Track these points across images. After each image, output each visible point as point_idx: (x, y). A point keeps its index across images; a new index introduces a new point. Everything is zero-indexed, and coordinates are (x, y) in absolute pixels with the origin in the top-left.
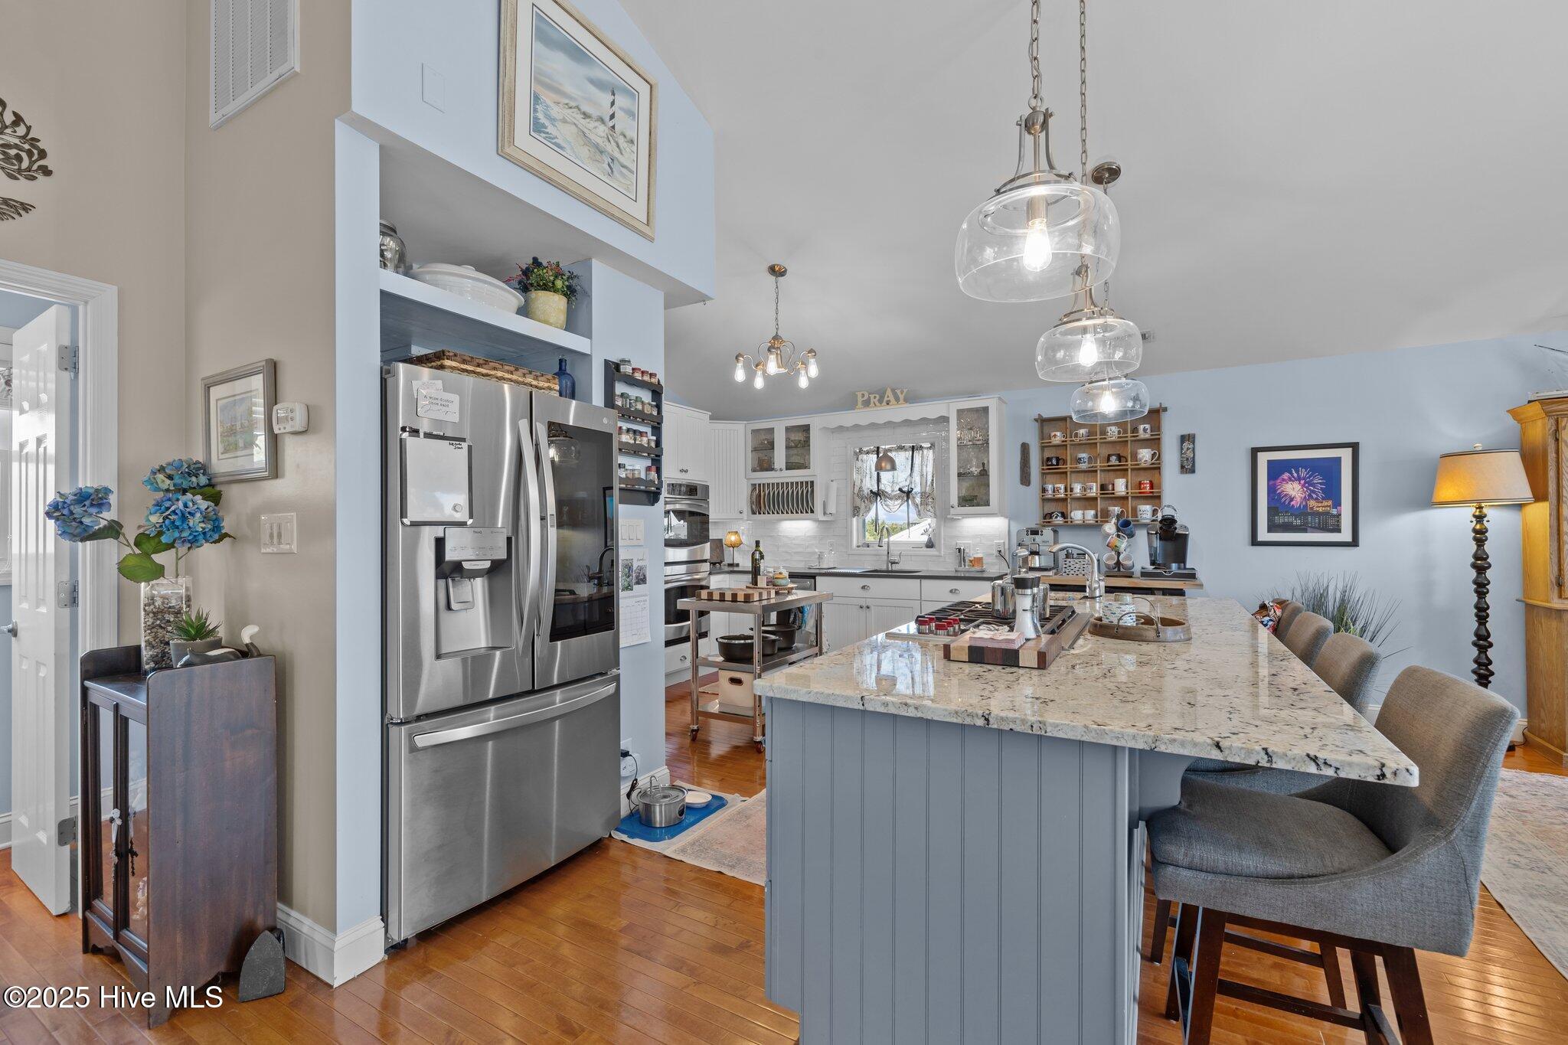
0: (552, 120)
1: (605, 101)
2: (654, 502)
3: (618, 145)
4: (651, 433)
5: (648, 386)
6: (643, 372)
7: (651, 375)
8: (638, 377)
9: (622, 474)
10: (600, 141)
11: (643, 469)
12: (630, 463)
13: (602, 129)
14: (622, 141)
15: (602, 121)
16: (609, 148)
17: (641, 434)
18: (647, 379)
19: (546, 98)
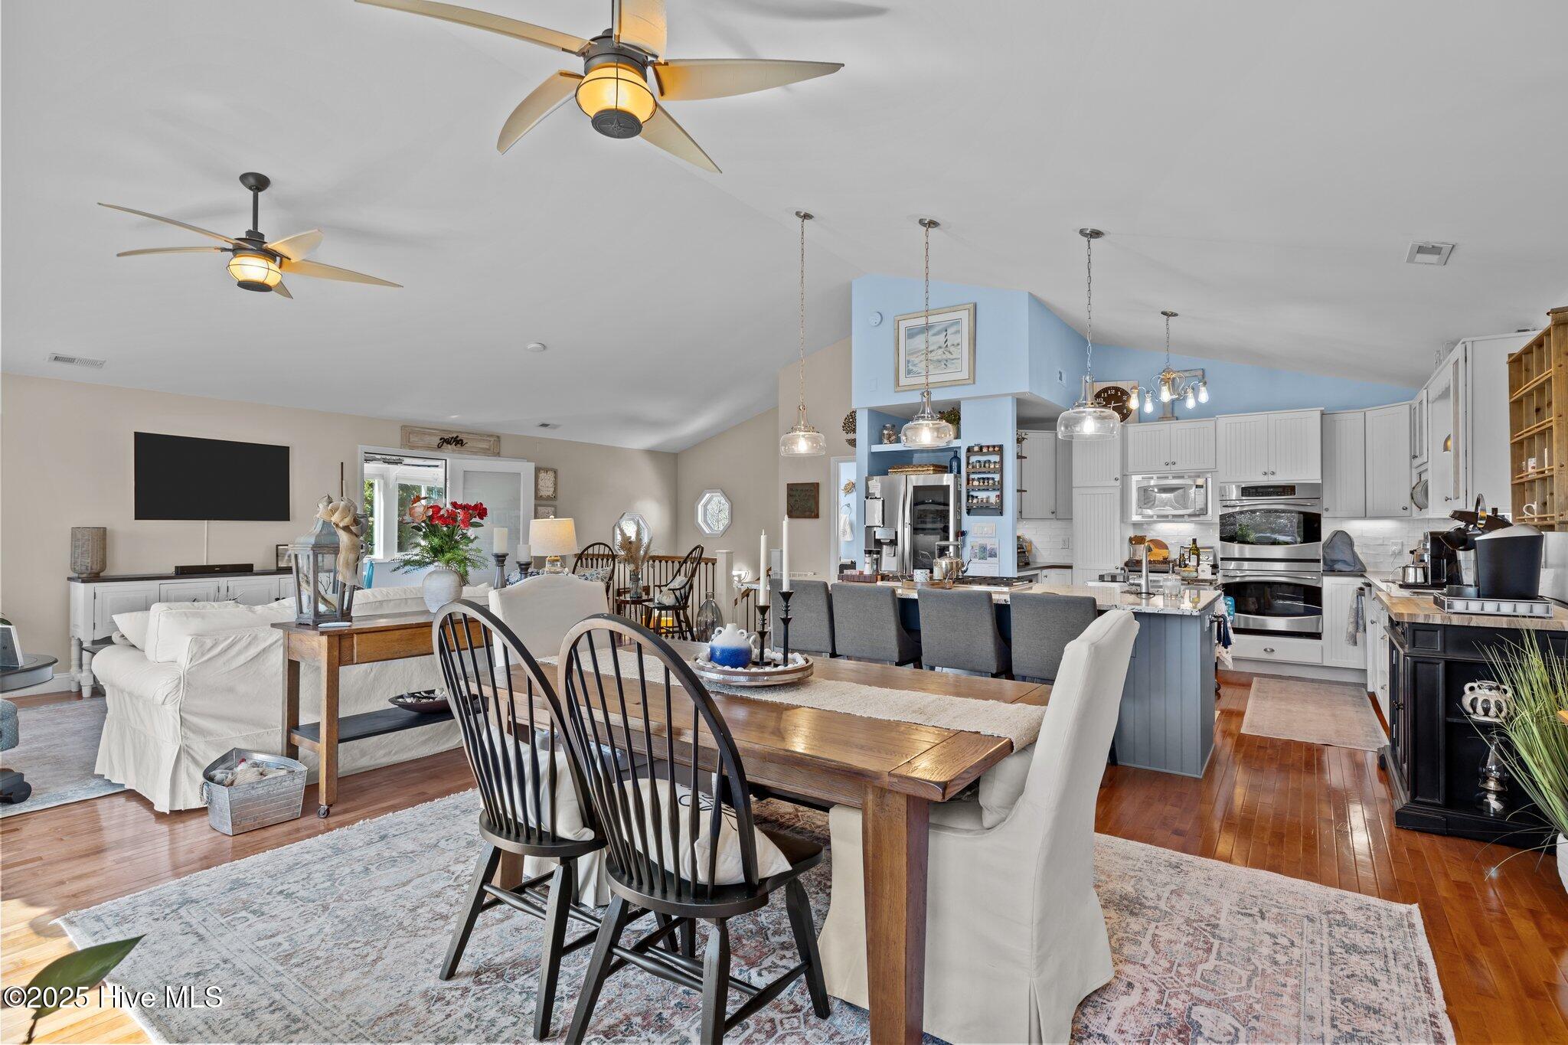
0: (915, 366)
1: (941, 338)
2: (1001, 514)
3: (950, 352)
4: (997, 477)
5: (994, 453)
6: (988, 447)
7: (994, 447)
8: (985, 450)
9: (975, 501)
10: (939, 357)
11: (993, 497)
12: (982, 495)
13: (940, 351)
14: (952, 349)
15: (940, 347)
16: (944, 357)
17: (988, 479)
18: (991, 449)
19: (912, 358)
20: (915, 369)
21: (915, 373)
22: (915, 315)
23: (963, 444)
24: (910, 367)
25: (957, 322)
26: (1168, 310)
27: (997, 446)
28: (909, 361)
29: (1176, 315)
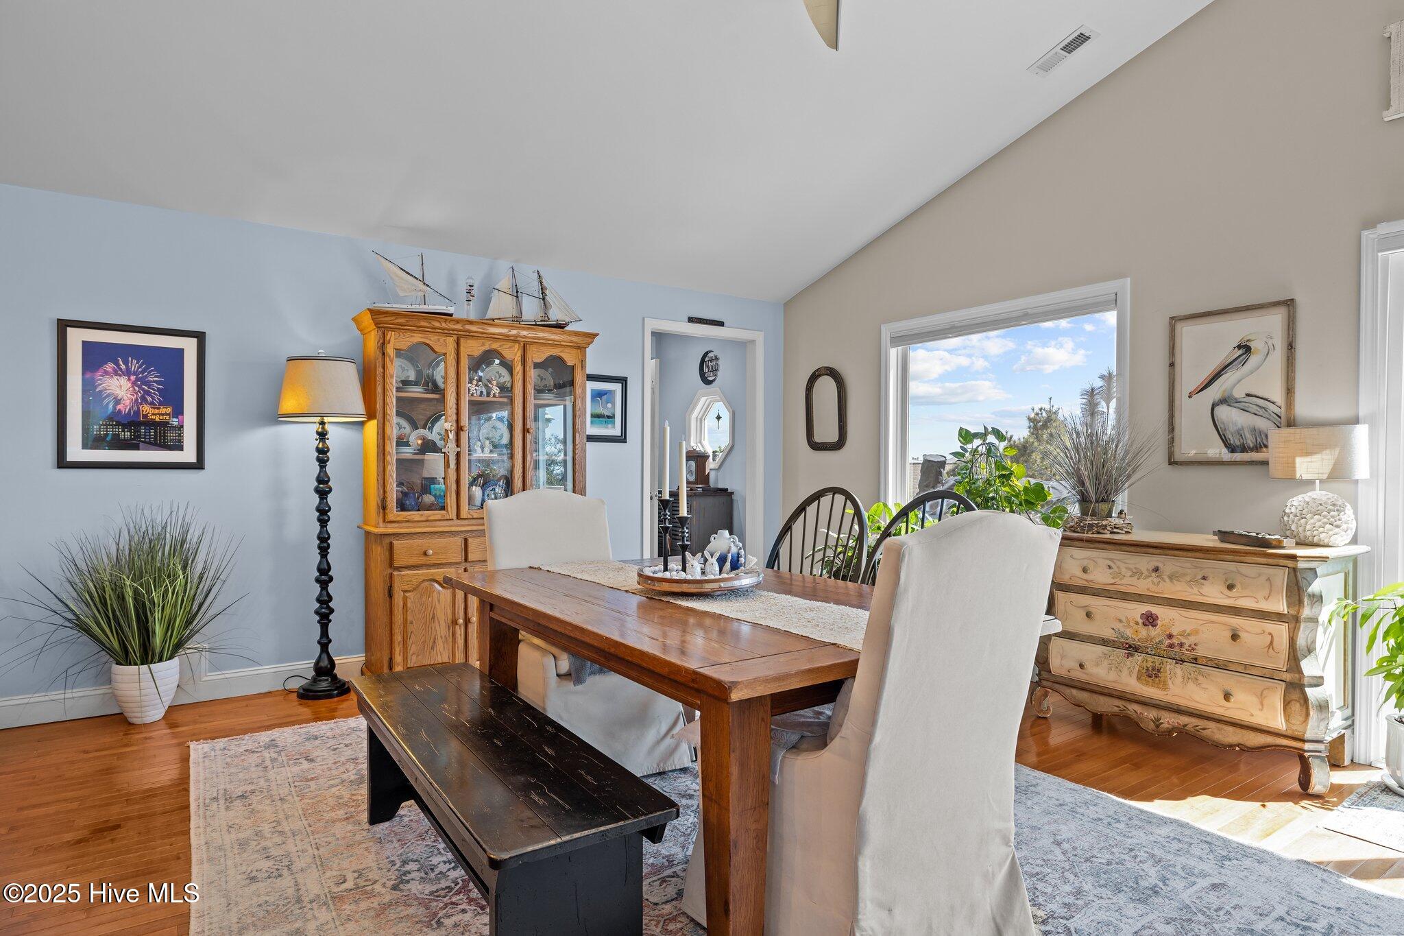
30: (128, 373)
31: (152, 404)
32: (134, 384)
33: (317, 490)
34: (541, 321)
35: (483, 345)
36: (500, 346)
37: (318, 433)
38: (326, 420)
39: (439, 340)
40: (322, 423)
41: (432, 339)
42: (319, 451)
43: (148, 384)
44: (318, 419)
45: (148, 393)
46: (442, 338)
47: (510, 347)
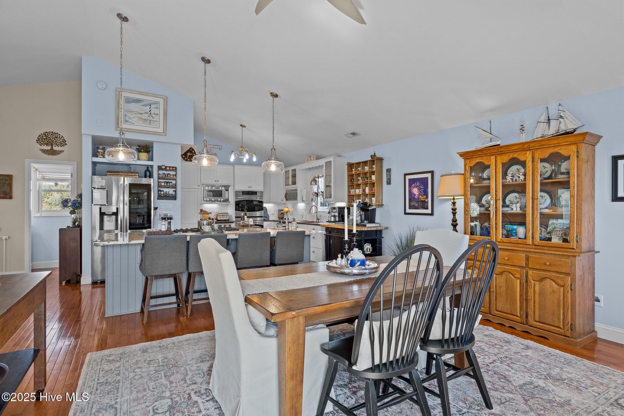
0: (130, 118)
1: (147, 108)
2: (176, 199)
3: (152, 117)
4: (174, 182)
5: (172, 170)
6: (170, 167)
7: (173, 167)
8: (168, 168)
9: (162, 193)
10: (146, 118)
11: (171, 191)
12: (165, 190)
13: (146, 115)
14: (154, 116)
15: (147, 113)
16: (149, 118)
17: (169, 182)
18: (171, 168)
19: (128, 114)
20: (130, 120)
21: (130, 122)
22: (131, 92)
23: (155, 164)
24: (127, 119)
25: (157, 103)
26: (243, 124)
27: (175, 167)
28: (126, 115)
29: (245, 127)
30: (417, 187)
31: (422, 195)
32: (418, 190)
33: (452, 225)
34: (555, 134)
35: (509, 156)
36: (518, 155)
37: (452, 203)
38: (455, 197)
39: (487, 159)
40: (454, 199)
41: (484, 159)
42: (453, 209)
43: (421, 189)
44: (452, 198)
45: (421, 192)
46: (488, 157)
47: (525, 154)
